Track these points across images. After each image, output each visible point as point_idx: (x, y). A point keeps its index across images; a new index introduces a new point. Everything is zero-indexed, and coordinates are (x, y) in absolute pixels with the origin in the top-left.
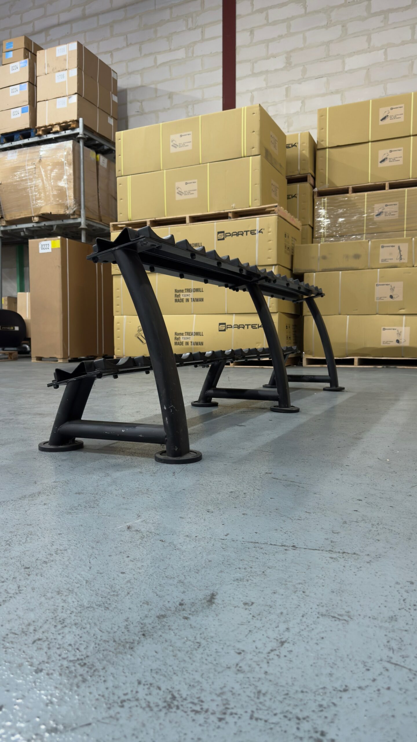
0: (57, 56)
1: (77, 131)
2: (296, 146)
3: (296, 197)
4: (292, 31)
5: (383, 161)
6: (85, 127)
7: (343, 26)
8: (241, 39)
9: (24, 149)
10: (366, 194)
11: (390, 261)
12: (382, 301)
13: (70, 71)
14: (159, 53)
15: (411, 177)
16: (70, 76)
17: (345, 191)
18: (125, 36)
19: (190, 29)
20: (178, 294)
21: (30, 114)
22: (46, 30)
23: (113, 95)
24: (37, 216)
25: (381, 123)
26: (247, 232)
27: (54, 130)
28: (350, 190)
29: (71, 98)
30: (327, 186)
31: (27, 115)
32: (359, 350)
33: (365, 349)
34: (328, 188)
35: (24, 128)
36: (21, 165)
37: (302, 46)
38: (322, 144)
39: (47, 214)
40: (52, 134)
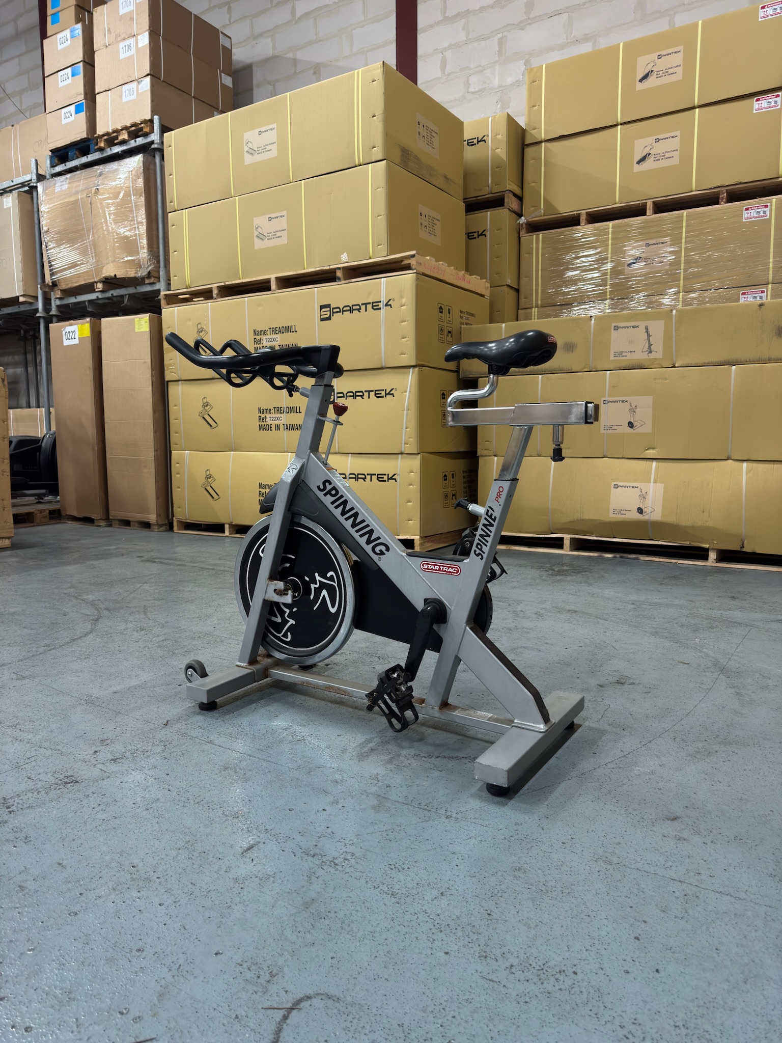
0: (120, 15)
1: (152, 137)
2: (484, 141)
3: (485, 235)
5: (643, 159)
10: (611, 224)
11: (629, 357)
12: (614, 431)
13: (139, 37)
15: (694, 188)
16: (140, 45)
17: (574, 221)
20: (263, 416)
21: (86, 113)
23: (223, 74)
24: (100, 282)
25: (640, 86)
26: (366, 304)
27: (120, 138)
28: (583, 218)
29: (143, 83)
30: (543, 211)
31: (83, 115)
32: (571, 522)
33: (582, 521)
34: (544, 216)
35: (79, 139)
36: (72, 199)
38: (534, 135)
39: (111, 277)
40: (117, 146)
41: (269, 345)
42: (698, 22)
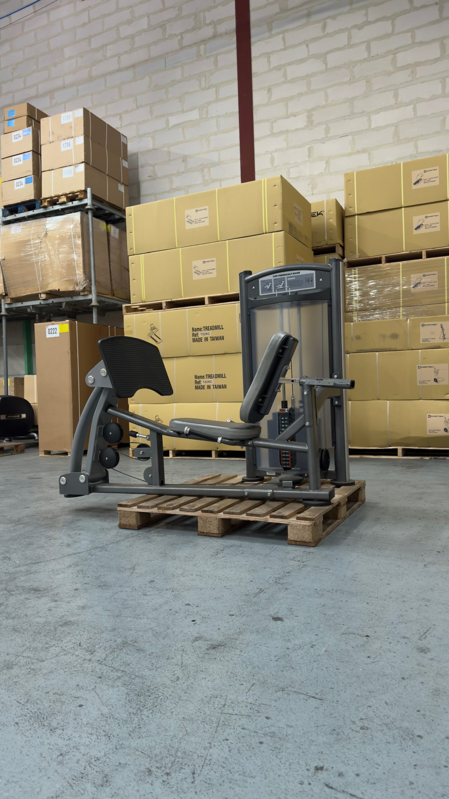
0: (62, 123)
1: (85, 201)
2: (322, 214)
4: (311, 89)
5: (418, 227)
6: (94, 197)
7: (367, 82)
8: (258, 98)
9: (29, 221)
10: (401, 263)
11: (432, 341)
12: (426, 384)
13: (76, 138)
14: (171, 114)
16: (77, 144)
17: (378, 261)
18: (135, 97)
19: (203, 89)
20: (198, 380)
21: (34, 185)
22: (50, 93)
23: (123, 160)
24: (44, 293)
25: (414, 187)
27: (61, 201)
28: (383, 259)
29: (78, 167)
30: (357, 255)
31: (31, 186)
32: (402, 439)
33: (409, 438)
34: (359, 258)
35: (27, 200)
36: (26, 239)
37: (324, 103)
38: (351, 211)
39: (55, 291)
40: (58, 206)
41: (203, 337)
42: (446, 155)
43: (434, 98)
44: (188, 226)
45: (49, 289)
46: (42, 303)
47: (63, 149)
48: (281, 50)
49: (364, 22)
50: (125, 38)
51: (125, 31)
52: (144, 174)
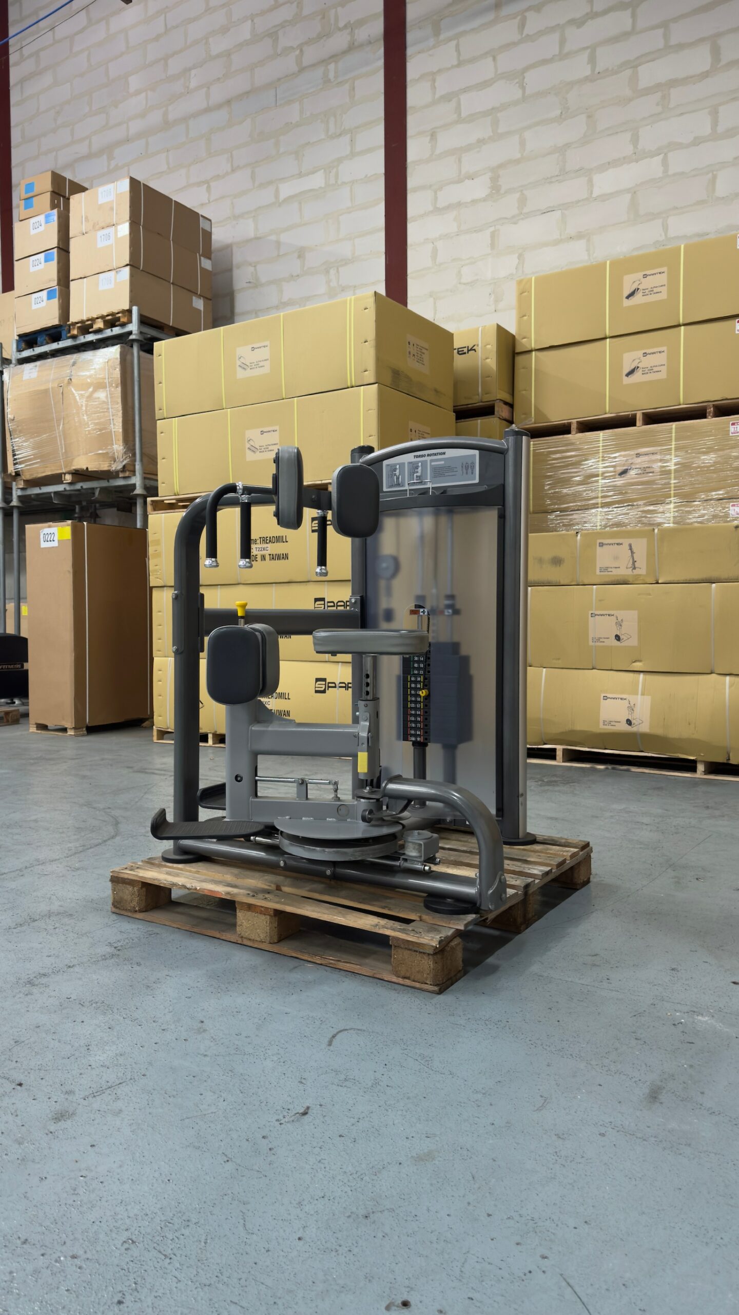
0: (99, 203)
1: (130, 328)
2: (475, 350)
4: (500, 131)
5: (631, 372)
6: (144, 321)
7: (589, 117)
8: (415, 149)
9: (48, 360)
10: (601, 433)
11: (615, 572)
12: (603, 644)
13: (119, 227)
14: (283, 180)
15: (681, 401)
16: (120, 234)
17: (564, 429)
18: (230, 154)
19: (332, 137)
21: (59, 300)
23: (202, 258)
24: (69, 473)
25: (627, 303)
27: (96, 327)
28: (574, 427)
29: (121, 272)
30: (533, 420)
31: (55, 302)
32: (562, 733)
33: (572, 732)
34: (535, 423)
35: (50, 325)
36: (43, 388)
37: (519, 156)
38: (524, 343)
39: (82, 470)
40: (91, 334)
41: (259, 553)
42: (680, 247)
43: (697, 141)
44: (241, 374)
45: (74, 468)
46: (68, 488)
47: (100, 244)
48: (453, 67)
49: (587, 14)
50: (218, 56)
51: (219, 45)
52: (241, 279)
